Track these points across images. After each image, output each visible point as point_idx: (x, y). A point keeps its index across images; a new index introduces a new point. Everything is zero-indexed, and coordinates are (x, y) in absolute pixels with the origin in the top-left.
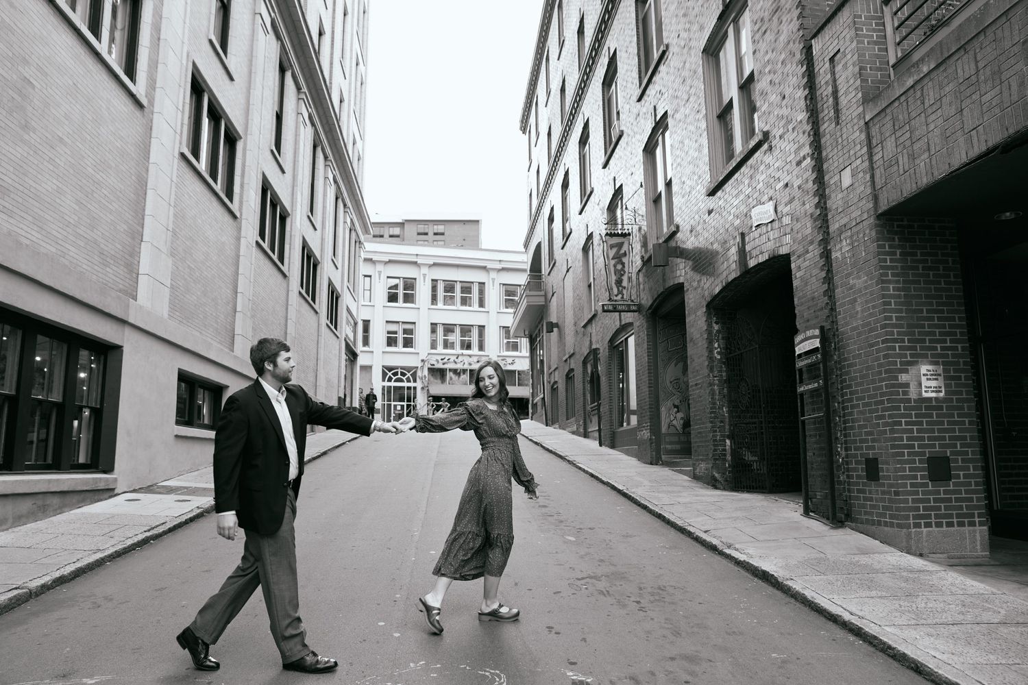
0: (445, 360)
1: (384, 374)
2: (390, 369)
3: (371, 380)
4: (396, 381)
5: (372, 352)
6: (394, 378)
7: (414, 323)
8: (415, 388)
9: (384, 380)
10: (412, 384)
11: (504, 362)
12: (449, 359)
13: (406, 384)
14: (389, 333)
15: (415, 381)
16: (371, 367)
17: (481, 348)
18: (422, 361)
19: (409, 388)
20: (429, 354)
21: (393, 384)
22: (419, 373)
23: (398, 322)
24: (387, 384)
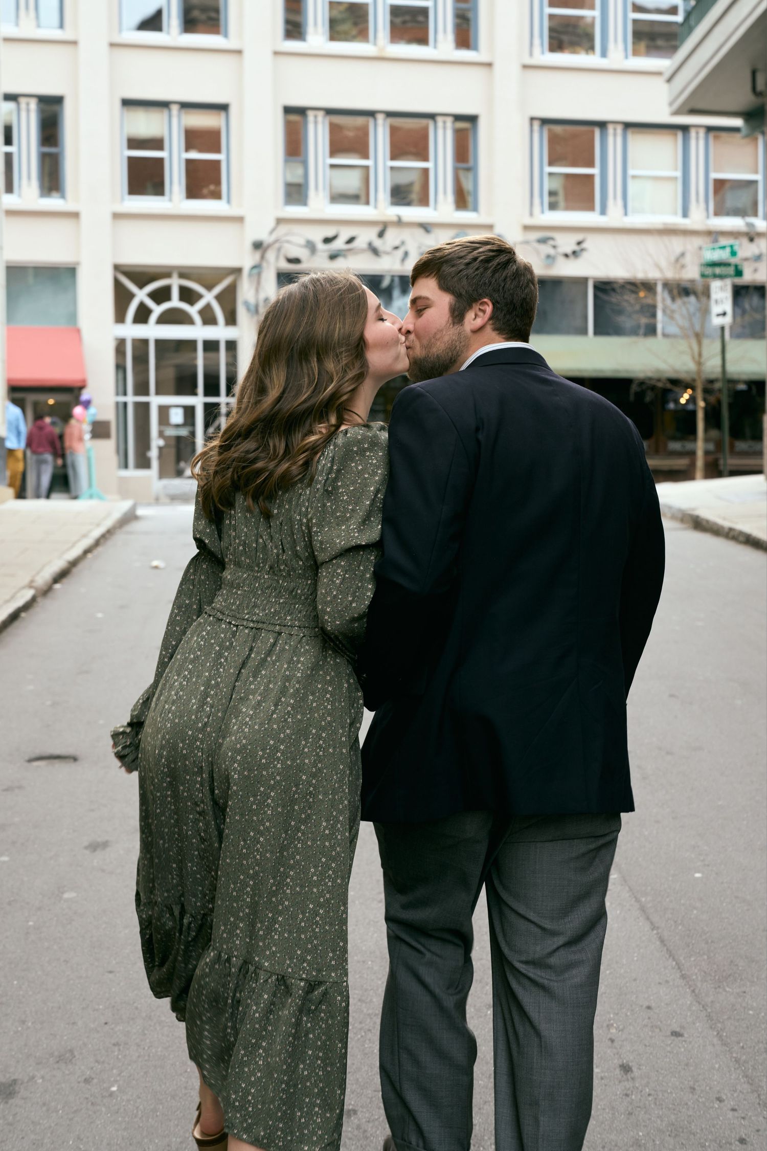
0: (339, 244)
1: (122, 298)
2: (142, 277)
3: (73, 317)
4: (165, 319)
5: (75, 215)
6: (157, 310)
7: (223, 108)
8: (232, 346)
9: (120, 317)
10: (220, 332)
11: (546, 249)
12: (351, 240)
13: (198, 332)
14: (134, 143)
15: (231, 319)
16: (71, 271)
17: (463, 199)
18: (258, 246)
19: (211, 346)
20: (280, 221)
21: (153, 331)
22: (246, 293)
23: (164, 105)
24: (131, 331)
